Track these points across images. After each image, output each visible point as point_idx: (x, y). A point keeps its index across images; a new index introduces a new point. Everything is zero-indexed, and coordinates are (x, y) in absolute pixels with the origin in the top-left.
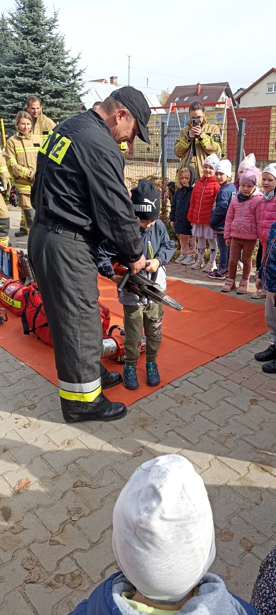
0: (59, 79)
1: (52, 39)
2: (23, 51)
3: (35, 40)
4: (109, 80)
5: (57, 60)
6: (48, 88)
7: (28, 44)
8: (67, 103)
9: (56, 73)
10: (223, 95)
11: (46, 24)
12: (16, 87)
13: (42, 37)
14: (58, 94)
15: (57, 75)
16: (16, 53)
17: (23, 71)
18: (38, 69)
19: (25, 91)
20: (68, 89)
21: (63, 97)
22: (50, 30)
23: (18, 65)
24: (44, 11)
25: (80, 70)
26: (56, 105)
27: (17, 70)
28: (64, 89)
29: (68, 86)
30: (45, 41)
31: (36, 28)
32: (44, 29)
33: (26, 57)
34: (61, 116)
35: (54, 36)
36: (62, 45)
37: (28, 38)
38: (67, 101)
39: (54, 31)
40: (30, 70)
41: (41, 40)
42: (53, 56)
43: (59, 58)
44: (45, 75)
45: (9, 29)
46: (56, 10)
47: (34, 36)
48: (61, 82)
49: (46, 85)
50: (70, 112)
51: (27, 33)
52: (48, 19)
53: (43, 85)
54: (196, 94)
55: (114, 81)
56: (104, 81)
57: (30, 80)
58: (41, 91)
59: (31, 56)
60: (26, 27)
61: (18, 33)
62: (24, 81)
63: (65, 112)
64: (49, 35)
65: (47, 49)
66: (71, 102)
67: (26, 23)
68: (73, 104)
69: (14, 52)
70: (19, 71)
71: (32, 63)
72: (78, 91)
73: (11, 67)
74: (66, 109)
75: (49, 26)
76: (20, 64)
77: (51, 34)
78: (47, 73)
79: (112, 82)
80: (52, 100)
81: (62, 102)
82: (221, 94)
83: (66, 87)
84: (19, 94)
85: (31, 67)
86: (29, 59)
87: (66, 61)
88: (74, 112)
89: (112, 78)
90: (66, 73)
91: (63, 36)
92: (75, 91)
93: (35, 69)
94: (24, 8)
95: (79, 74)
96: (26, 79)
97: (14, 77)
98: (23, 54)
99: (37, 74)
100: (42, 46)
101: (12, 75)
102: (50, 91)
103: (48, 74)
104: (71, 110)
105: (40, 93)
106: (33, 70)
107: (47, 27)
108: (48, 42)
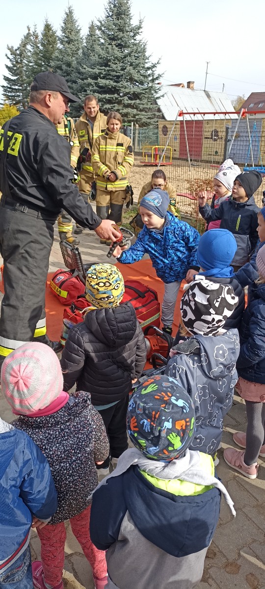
0: (137, 82)
1: (135, 45)
2: (108, 55)
3: (120, 46)
4: (186, 85)
5: (137, 65)
6: (127, 90)
7: (113, 49)
8: (143, 104)
9: (136, 76)
11: (131, 31)
12: (97, 89)
13: (126, 43)
14: (136, 96)
15: (136, 79)
16: (100, 57)
17: (106, 74)
18: (119, 73)
19: (105, 92)
20: (146, 92)
21: (140, 99)
22: (134, 36)
23: (101, 68)
24: (130, 19)
25: (159, 75)
26: (133, 106)
27: (100, 73)
28: (142, 91)
29: (146, 89)
30: (129, 47)
31: (121, 34)
32: (129, 36)
33: (110, 61)
34: (137, 117)
35: (137, 42)
36: (144, 51)
37: (114, 43)
38: (144, 103)
39: (138, 37)
40: (112, 73)
41: (125, 45)
42: (135, 61)
43: (140, 63)
44: (126, 78)
45: (97, 35)
46: (142, 18)
47: (119, 42)
48: (140, 86)
49: (126, 88)
50: (145, 114)
51: (113, 39)
52: (133, 26)
53: (122, 87)
55: (191, 85)
56: (182, 86)
57: (112, 83)
58: (120, 93)
59: (114, 60)
60: (113, 33)
61: (104, 39)
62: (105, 84)
63: (140, 113)
64: (133, 41)
65: (130, 54)
66: (147, 104)
67: (113, 30)
68: (148, 107)
69: (99, 56)
70: (102, 74)
71: (114, 66)
72: (155, 94)
73: (94, 70)
74: (141, 111)
75: (134, 32)
76: (103, 68)
77: (135, 40)
78: (127, 76)
79: (188, 87)
80: (130, 102)
81: (139, 104)
83: (144, 89)
84: (100, 95)
85: (113, 71)
86: (112, 63)
87: (147, 66)
88: (149, 113)
89: (189, 83)
90: (145, 76)
91: (145, 42)
92: (152, 94)
93: (117, 72)
94: (112, 15)
95: (157, 78)
96: (107, 82)
97: (97, 79)
98: (107, 58)
99: (118, 77)
100: (126, 51)
101: (95, 77)
102: (128, 93)
103: (128, 78)
104: (146, 112)
105: (119, 94)
106: (114, 73)
107: (132, 34)
108: (131, 48)
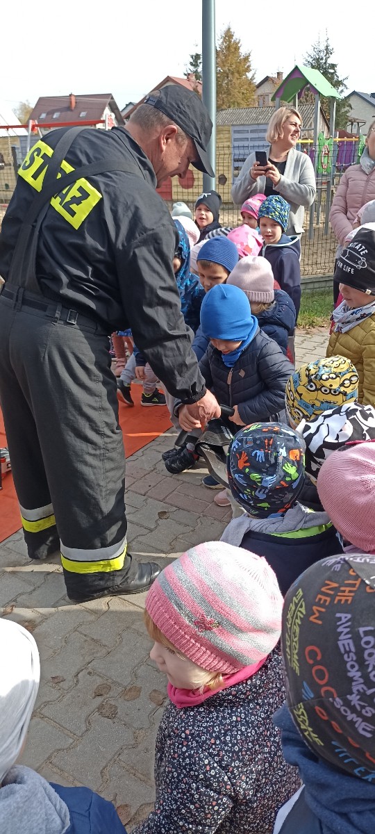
10: (107, 111)
54: (69, 108)
82: (104, 109)
